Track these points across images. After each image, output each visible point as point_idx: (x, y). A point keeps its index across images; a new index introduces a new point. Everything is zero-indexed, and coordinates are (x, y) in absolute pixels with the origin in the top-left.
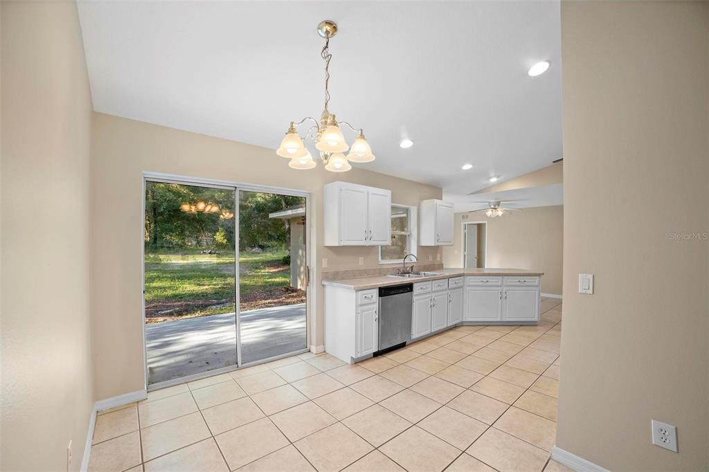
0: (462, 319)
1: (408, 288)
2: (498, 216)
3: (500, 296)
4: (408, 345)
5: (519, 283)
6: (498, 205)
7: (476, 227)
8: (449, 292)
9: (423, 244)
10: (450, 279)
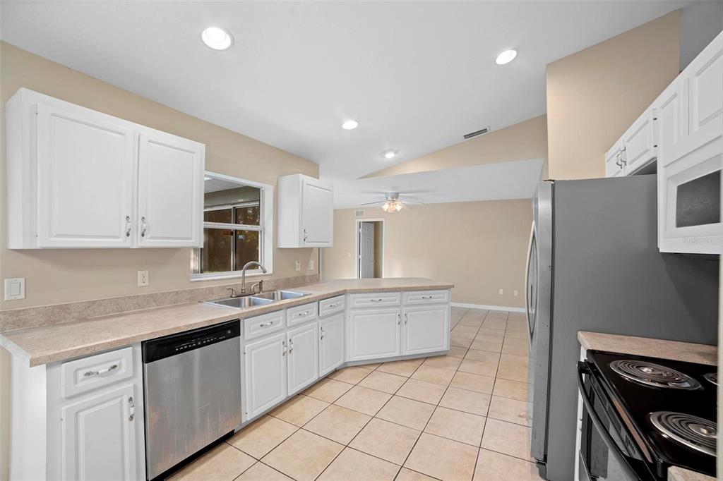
0: (344, 359)
1: (231, 329)
2: (396, 210)
3: (398, 320)
4: (238, 432)
5: (423, 301)
6: (397, 198)
7: (372, 226)
8: (320, 321)
9: (283, 245)
10: (320, 302)
